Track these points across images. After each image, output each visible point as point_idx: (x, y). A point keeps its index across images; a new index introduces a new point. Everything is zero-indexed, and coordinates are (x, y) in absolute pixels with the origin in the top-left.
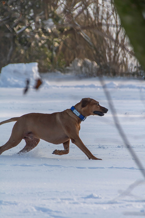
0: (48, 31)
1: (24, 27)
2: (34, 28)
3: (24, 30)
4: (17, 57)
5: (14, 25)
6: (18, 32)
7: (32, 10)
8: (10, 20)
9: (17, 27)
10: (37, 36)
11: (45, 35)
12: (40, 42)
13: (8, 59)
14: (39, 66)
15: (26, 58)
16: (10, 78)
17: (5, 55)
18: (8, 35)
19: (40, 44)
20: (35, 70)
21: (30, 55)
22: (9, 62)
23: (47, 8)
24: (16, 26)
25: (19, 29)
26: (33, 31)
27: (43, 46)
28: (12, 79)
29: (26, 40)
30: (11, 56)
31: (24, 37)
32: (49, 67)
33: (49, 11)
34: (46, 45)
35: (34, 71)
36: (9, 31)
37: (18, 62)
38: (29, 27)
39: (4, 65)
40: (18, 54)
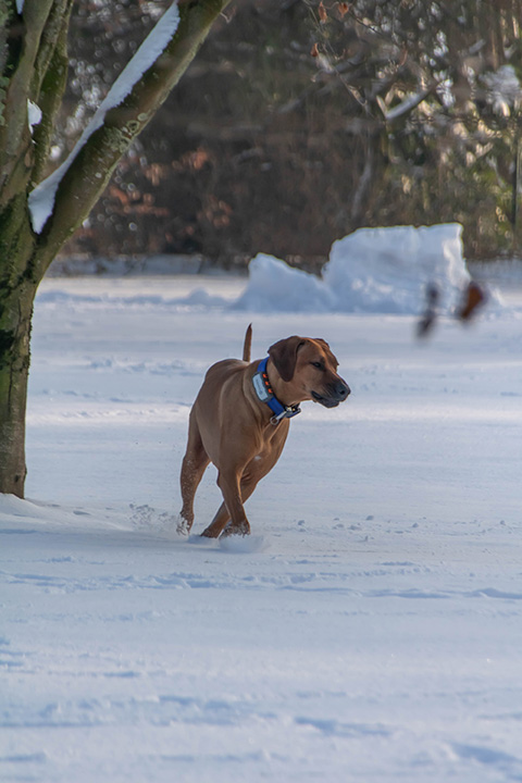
0: (501, 110)
1: (413, 96)
2: (448, 99)
3: (415, 106)
4: (386, 202)
5: (377, 87)
6: (389, 114)
7: (441, 36)
8: (364, 72)
9: (389, 97)
10: (459, 129)
11: (489, 126)
12: (471, 149)
13: (355, 212)
14: (465, 238)
15: (419, 205)
16: (364, 280)
17: (346, 197)
18: (355, 125)
19: (470, 158)
20: (452, 250)
21: (433, 197)
22: (359, 223)
23: (498, 26)
24: (383, 94)
25: (396, 102)
26: (445, 111)
27: (480, 165)
28: (370, 281)
29: (420, 142)
30: (365, 200)
31: (414, 132)
32: (502, 242)
33: (505, 39)
34: (493, 163)
35: (447, 253)
36: (359, 111)
37: (392, 221)
38: (433, 95)
39: (342, 234)
40: (393, 193)
